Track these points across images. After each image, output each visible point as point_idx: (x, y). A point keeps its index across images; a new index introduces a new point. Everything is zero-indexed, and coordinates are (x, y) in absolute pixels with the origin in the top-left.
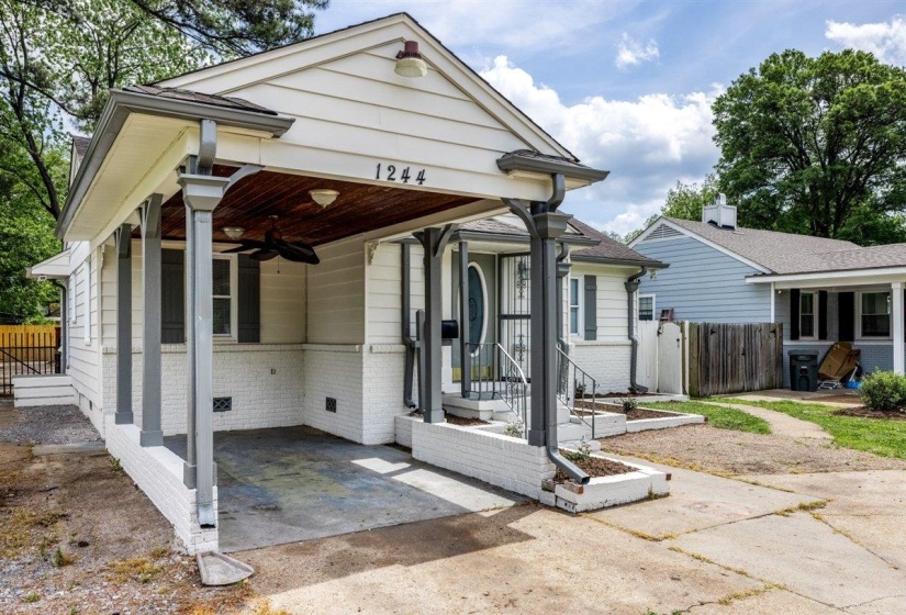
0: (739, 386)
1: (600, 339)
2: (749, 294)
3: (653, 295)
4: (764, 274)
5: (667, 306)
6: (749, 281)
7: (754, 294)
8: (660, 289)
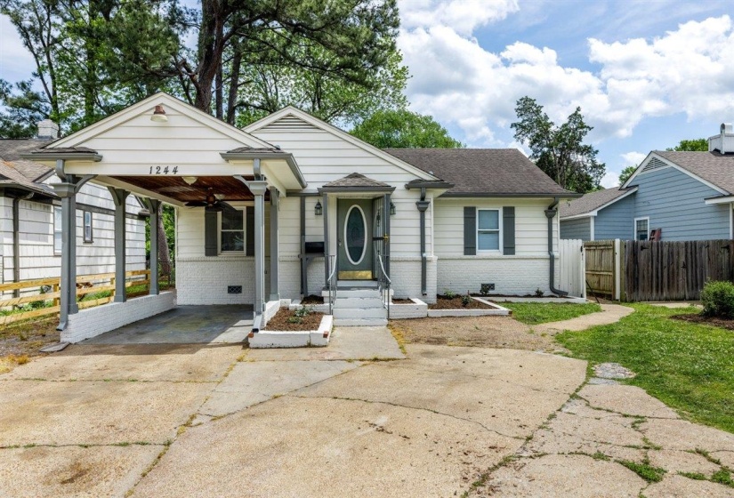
0: (674, 295)
1: (518, 254)
2: (713, 215)
3: (648, 218)
4: (724, 196)
5: (656, 227)
6: (708, 202)
7: (717, 214)
8: (652, 212)
